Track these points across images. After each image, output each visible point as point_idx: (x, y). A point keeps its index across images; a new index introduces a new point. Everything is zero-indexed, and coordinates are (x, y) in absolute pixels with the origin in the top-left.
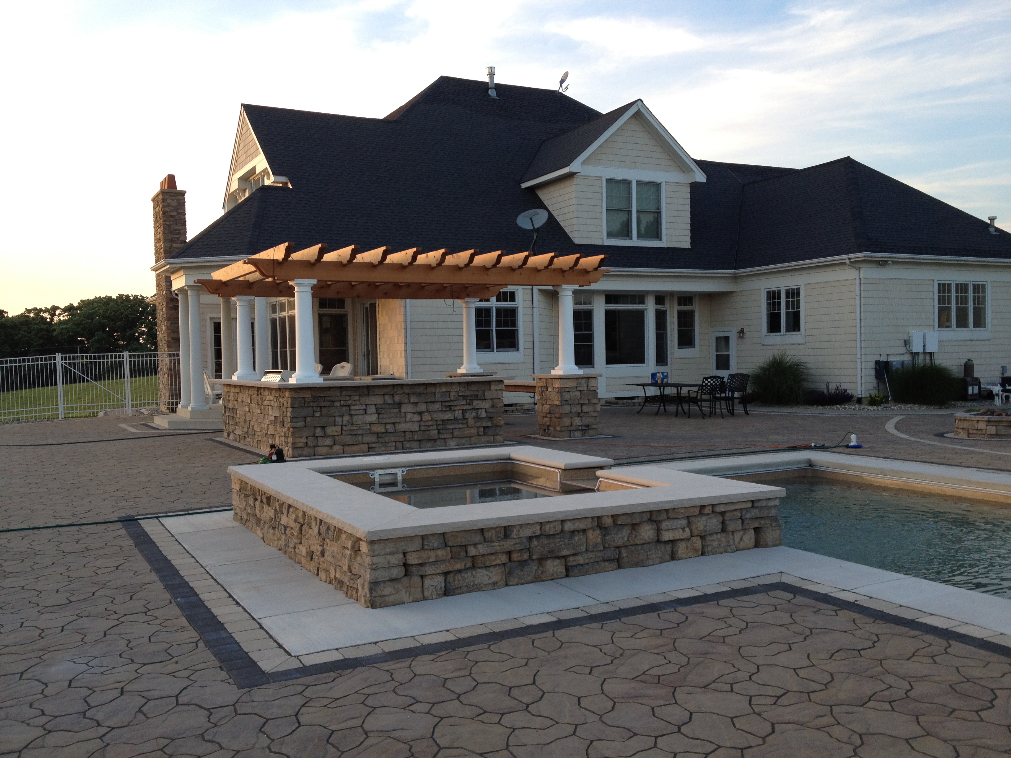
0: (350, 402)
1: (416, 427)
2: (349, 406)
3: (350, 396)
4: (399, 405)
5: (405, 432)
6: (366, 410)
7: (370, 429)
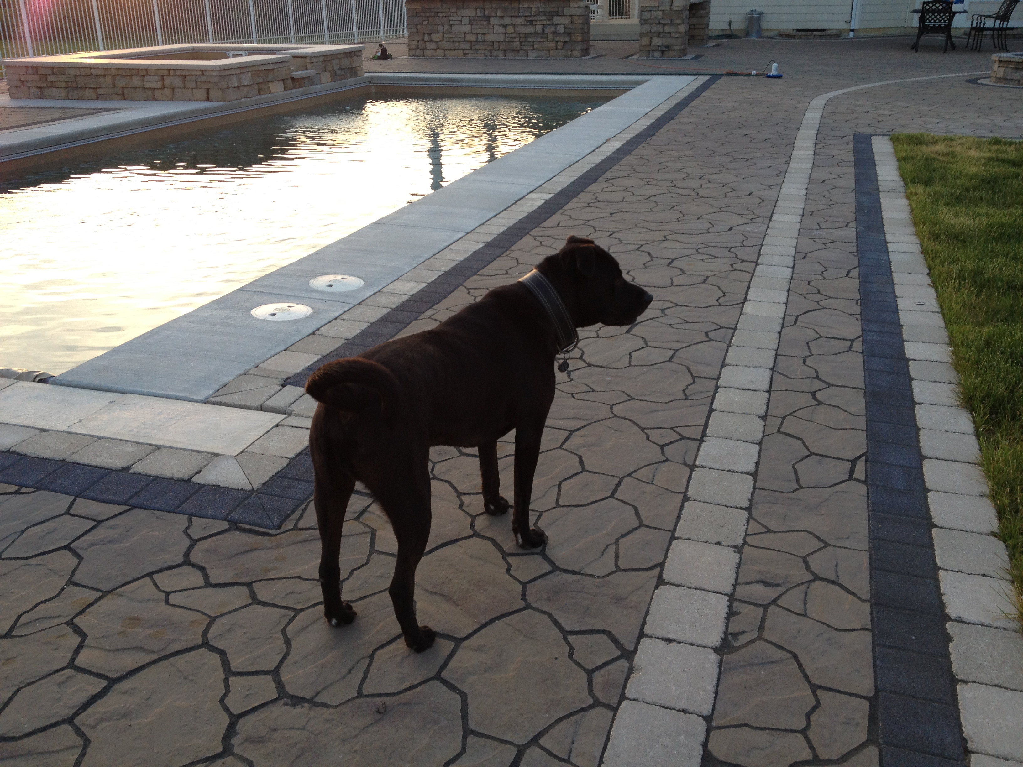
0: (449, 14)
1: (501, 38)
2: (448, 17)
3: (449, 9)
4: (488, 18)
5: (493, 42)
6: (461, 21)
7: (465, 38)
